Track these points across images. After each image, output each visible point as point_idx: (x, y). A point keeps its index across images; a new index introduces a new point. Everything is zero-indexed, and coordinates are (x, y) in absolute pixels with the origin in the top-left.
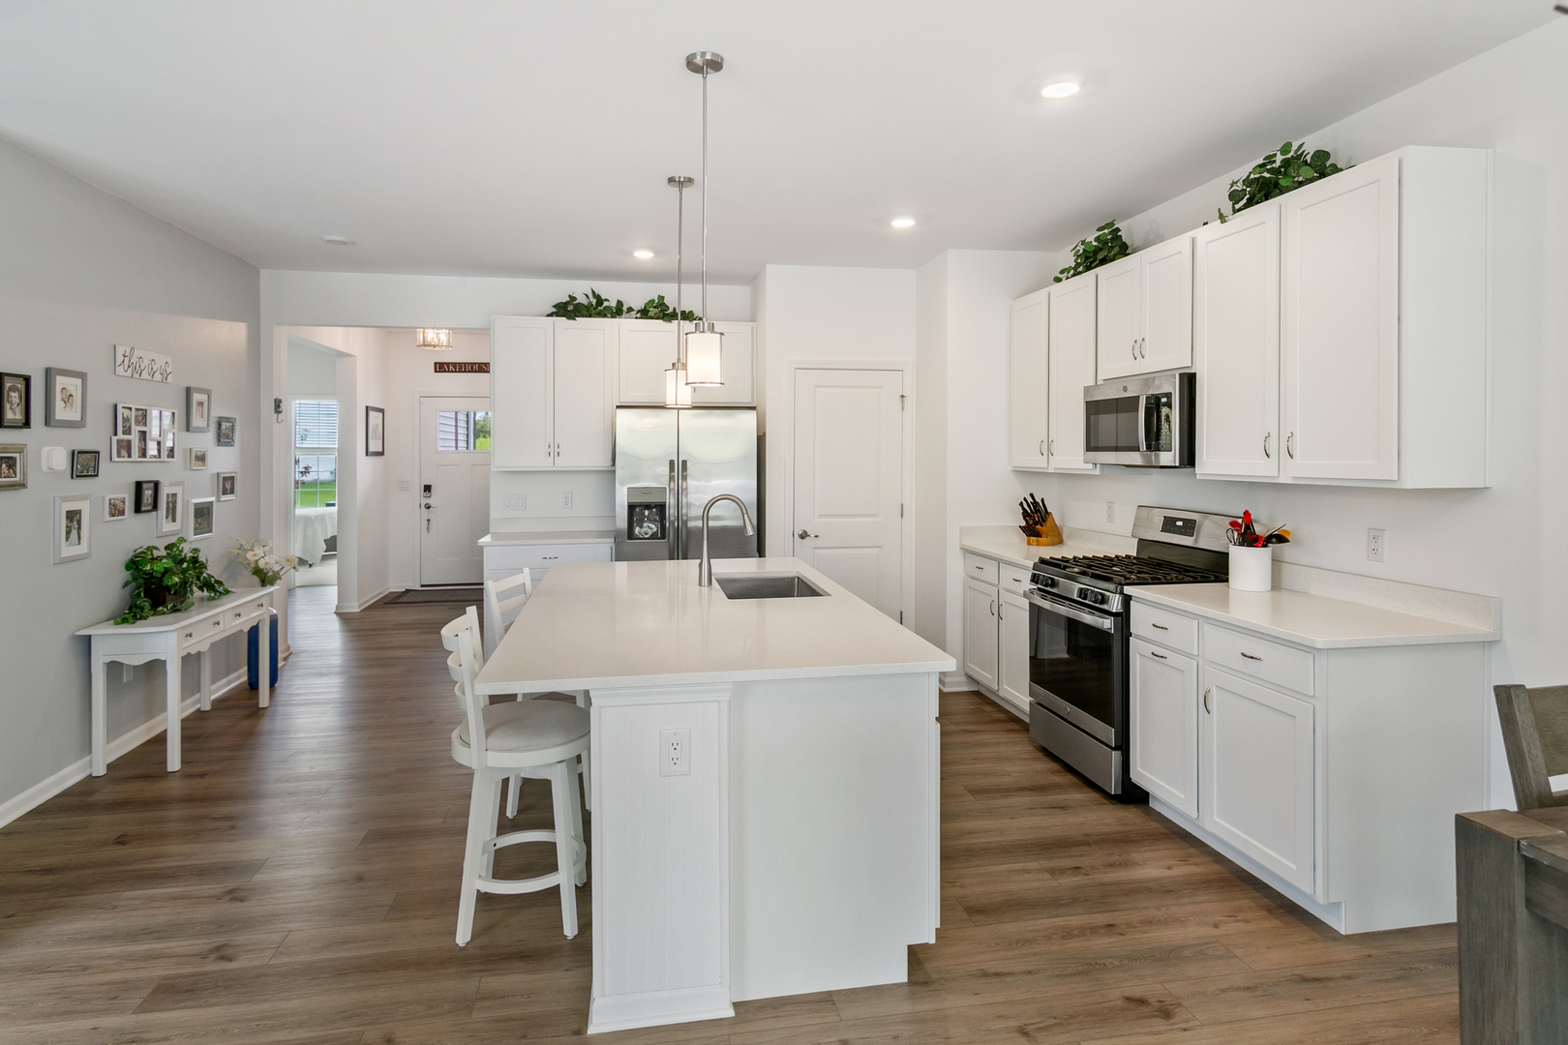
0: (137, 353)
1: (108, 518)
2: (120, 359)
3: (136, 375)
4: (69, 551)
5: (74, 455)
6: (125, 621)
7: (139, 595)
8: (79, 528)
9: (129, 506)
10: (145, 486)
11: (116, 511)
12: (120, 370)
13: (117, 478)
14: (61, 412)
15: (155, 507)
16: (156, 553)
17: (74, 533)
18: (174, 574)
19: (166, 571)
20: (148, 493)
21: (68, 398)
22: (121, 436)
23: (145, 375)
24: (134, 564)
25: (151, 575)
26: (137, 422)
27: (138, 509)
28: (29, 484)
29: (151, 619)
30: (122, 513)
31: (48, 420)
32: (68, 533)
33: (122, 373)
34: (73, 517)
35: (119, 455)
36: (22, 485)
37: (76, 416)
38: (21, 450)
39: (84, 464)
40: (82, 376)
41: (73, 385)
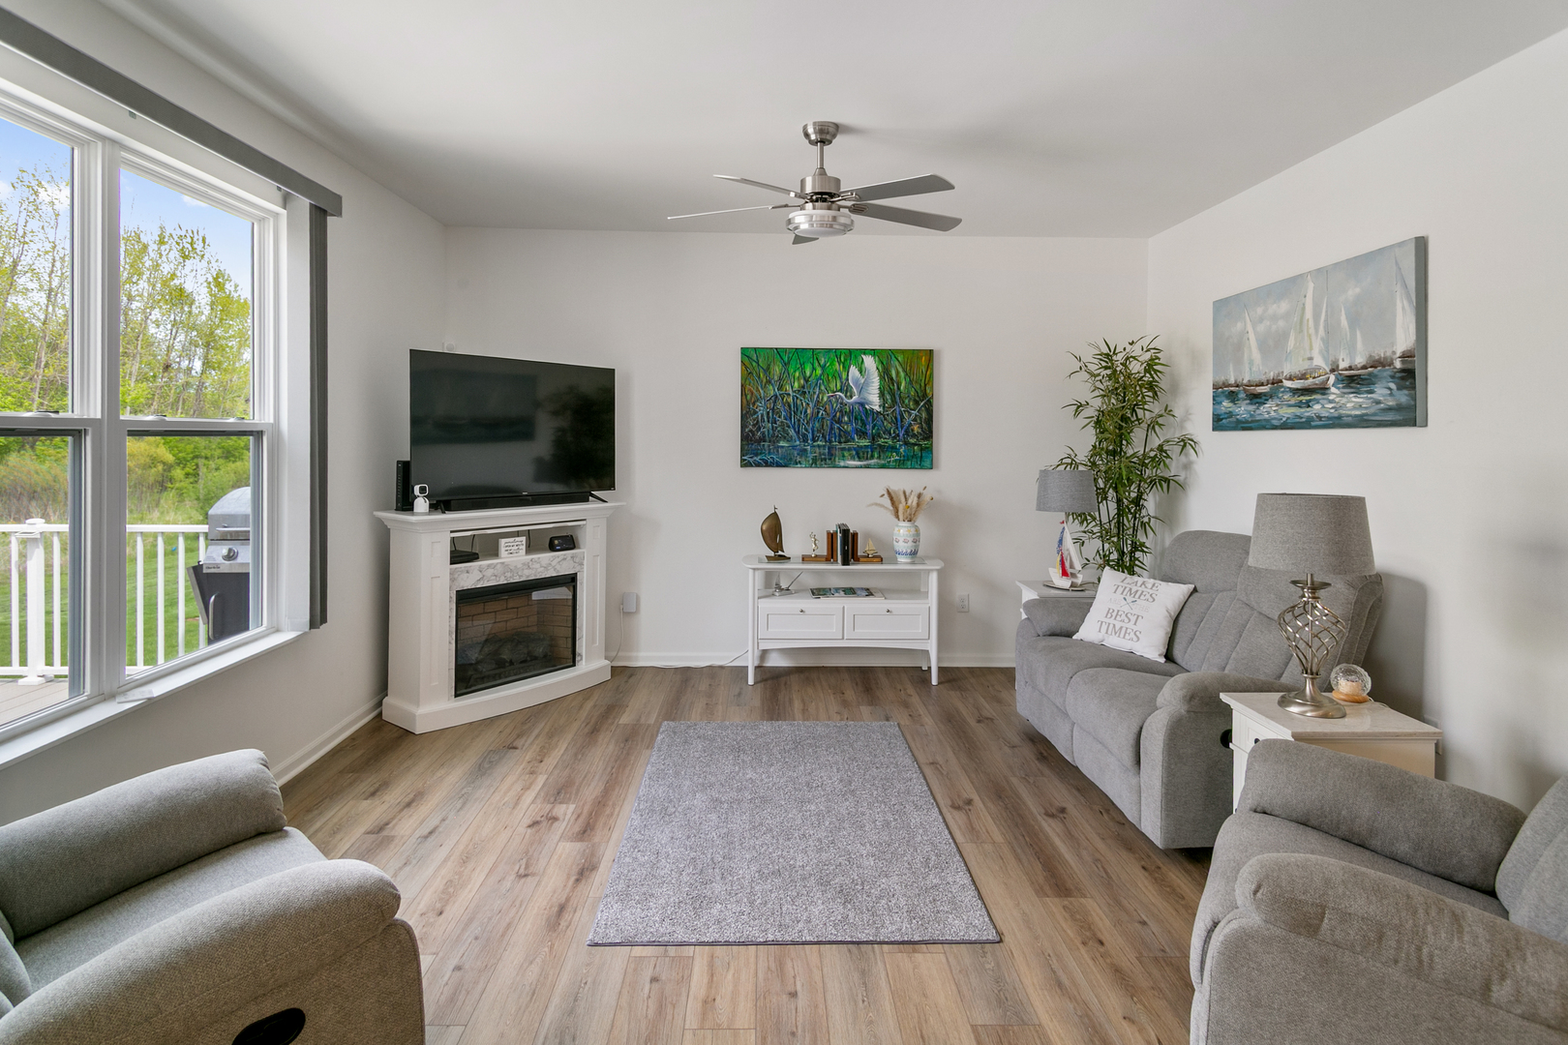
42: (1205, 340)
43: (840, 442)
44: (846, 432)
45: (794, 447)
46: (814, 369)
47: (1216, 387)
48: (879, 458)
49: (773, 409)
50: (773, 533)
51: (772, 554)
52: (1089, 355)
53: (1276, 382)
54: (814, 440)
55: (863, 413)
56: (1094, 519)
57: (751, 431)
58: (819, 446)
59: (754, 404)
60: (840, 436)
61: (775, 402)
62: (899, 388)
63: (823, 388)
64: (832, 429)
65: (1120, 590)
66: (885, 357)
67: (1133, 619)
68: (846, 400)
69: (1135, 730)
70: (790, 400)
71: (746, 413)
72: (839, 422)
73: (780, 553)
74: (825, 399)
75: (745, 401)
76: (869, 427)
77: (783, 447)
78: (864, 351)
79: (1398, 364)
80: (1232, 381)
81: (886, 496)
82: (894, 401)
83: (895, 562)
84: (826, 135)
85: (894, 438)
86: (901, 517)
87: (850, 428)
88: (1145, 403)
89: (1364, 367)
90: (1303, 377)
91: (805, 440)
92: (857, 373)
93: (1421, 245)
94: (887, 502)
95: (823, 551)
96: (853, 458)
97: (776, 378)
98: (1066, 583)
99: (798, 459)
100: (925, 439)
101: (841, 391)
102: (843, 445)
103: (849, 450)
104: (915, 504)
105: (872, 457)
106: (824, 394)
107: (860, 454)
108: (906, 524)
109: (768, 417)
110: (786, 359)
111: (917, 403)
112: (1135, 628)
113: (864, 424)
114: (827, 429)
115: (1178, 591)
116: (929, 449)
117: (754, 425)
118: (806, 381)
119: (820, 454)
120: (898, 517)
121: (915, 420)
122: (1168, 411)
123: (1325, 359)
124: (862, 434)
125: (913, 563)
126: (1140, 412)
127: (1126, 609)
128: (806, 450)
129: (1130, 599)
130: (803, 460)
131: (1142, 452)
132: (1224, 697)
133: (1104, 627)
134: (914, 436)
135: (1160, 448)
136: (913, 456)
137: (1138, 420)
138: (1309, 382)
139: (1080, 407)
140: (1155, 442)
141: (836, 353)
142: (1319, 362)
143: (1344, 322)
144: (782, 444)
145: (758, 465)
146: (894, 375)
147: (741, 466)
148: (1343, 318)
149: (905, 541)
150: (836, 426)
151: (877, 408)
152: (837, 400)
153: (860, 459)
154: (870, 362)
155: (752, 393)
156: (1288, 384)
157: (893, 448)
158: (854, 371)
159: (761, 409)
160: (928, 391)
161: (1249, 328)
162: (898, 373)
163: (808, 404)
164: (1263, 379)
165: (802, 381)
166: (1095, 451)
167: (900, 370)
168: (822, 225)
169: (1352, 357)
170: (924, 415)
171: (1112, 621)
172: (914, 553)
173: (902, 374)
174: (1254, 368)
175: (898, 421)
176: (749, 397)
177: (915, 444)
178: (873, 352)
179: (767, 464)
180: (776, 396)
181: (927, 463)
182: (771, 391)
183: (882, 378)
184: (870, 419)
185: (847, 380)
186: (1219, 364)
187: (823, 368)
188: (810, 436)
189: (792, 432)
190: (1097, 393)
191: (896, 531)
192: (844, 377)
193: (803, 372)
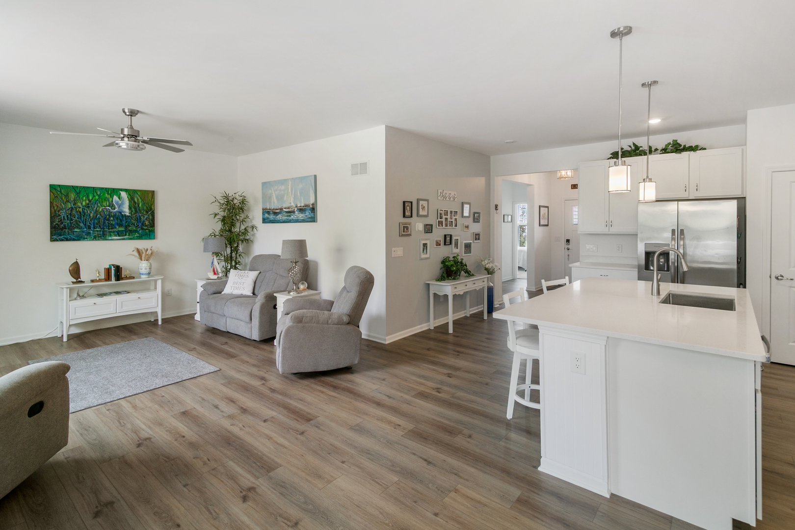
0: (445, 192)
1: (435, 246)
2: (439, 195)
3: (444, 199)
4: (423, 256)
5: (426, 226)
6: (438, 280)
7: (444, 272)
8: (427, 249)
9: (442, 243)
10: (447, 236)
11: (438, 244)
12: (439, 198)
13: (438, 233)
14: (421, 213)
15: (451, 243)
16: (450, 259)
17: (425, 250)
18: (454, 266)
19: (452, 265)
20: (448, 239)
21: (423, 208)
22: (439, 220)
23: (447, 199)
24: (443, 262)
25: (447, 266)
26: (445, 215)
27: (445, 244)
28: (412, 234)
29: (446, 281)
30: (440, 245)
31: (418, 215)
32: (423, 250)
33: (440, 199)
34: (425, 245)
35: (439, 226)
36: (410, 235)
37: (426, 214)
38: (410, 224)
39: (428, 229)
40: (427, 200)
41: (425, 203)
42: (259, 195)
43: (109, 229)
44: (112, 224)
45: (83, 232)
46: (94, 196)
47: (263, 209)
48: (129, 235)
49: (70, 214)
50: (75, 271)
51: (75, 280)
52: (219, 198)
53: (281, 209)
54: (94, 228)
55: (120, 217)
56: (222, 255)
57: (57, 224)
58: (97, 231)
59: (59, 211)
60: (109, 226)
61: (72, 211)
62: (138, 206)
63: (99, 205)
64: (104, 223)
65: (237, 275)
66: (132, 193)
67: (242, 284)
68: (112, 210)
69: (250, 310)
70: (81, 210)
71: (53, 216)
72: (108, 220)
73: (79, 280)
74: (100, 210)
75: (53, 210)
76: (124, 222)
77: (76, 231)
78: (121, 190)
79: (311, 206)
80: (268, 208)
81: (136, 251)
82: (136, 212)
83: (140, 278)
84: (133, 113)
85: (137, 227)
86: (143, 258)
87: (114, 223)
88: (240, 214)
89: (304, 207)
90: (289, 208)
91: (89, 228)
92: (117, 199)
93: (315, 177)
94: (136, 254)
95: (103, 277)
96: (116, 236)
97: (72, 200)
98: (215, 277)
99: (86, 237)
100: (151, 227)
101: (109, 206)
102: (110, 230)
103: (114, 232)
104: (150, 253)
105: (126, 235)
106: (100, 207)
107: (119, 234)
108: (147, 262)
109: (68, 218)
110: (78, 191)
111: (147, 212)
112: (243, 286)
113: (121, 221)
114: (102, 223)
115: (255, 273)
116: (153, 231)
117: (59, 221)
118: (90, 201)
119: (98, 234)
120: (141, 259)
121: (146, 219)
122: (247, 217)
123: (294, 204)
124: (120, 225)
125: (149, 277)
126: (238, 217)
127: (240, 281)
128: (90, 233)
129: (240, 278)
130: (88, 237)
131: (238, 230)
132: (275, 295)
133: (233, 288)
134: (146, 226)
135: (245, 229)
136: (146, 234)
137: (237, 219)
138: (290, 210)
139: (216, 215)
140: (243, 227)
141: (107, 190)
142: (292, 204)
143: (299, 194)
144: (76, 230)
145: (62, 240)
146: (136, 200)
147: (51, 241)
148: (298, 193)
149: (146, 269)
150: (107, 222)
151: (128, 214)
152: (107, 211)
153: (119, 236)
154: (124, 195)
155: (58, 206)
156: (284, 210)
157: (136, 231)
158: (115, 198)
159: (63, 214)
160: (153, 207)
161: (273, 192)
162: (138, 200)
163: (91, 212)
164: (278, 208)
165: (87, 202)
166: (222, 230)
167: (139, 198)
168: (132, 147)
169: (301, 204)
170: (151, 217)
171: (235, 285)
172: (149, 274)
173: (140, 200)
174: (274, 204)
175: (138, 220)
176: (55, 208)
177: (146, 229)
178: (126, 190)
179: (67, 240)
180: (72, 208)
181: (152, 237)
182: (69, 205)
183: (130, 201)
184: (124, 219)
185: (112, 201)
186: (264, 202)
187: (99, 196)
188: (92, 226)
189: (82, 225)
190: (222, 210)
191: (141, 264)
192: (111, 200)
193: (88, 197)
